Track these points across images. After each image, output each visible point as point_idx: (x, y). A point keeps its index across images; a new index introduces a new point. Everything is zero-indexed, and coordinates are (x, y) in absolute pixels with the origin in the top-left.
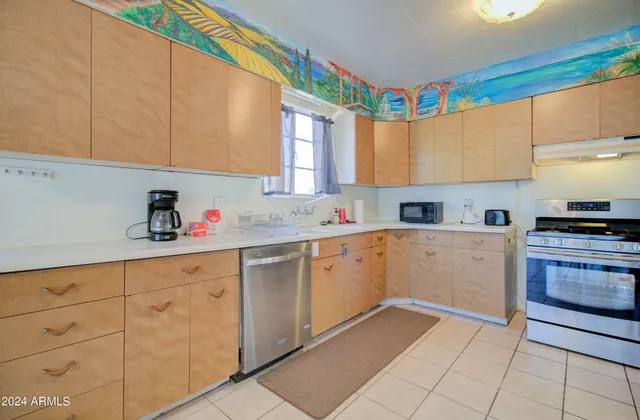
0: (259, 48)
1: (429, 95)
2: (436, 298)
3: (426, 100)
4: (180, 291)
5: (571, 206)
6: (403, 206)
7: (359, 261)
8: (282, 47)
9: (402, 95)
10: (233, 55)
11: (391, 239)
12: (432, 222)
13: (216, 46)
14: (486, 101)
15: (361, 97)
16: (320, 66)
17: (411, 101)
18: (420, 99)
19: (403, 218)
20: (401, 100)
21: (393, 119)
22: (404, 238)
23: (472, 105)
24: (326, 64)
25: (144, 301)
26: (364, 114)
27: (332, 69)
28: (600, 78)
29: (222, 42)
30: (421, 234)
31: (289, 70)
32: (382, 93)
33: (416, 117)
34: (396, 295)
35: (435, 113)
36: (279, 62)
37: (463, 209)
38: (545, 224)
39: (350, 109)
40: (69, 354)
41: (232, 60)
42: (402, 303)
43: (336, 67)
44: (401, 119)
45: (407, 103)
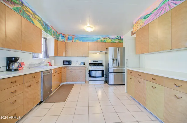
0: (39, 21)
1: (70, 37)
2: (72, 81)
3: (70, 38)
4: (32, 82)
5: (94, 61)
6: (64, 61)
7: (58, 74)
8: (42, 21)
9: (64, 36)
10: (34, 22)
11: (63, 69)
12: (71, 65)
13: (31, 19)
14: (81, 41)
15: (56, 34)
16: (49, 26)
17: (66, 37)
18: (68, 38)
19: (64, 64)
20: (64, 37)
21: (62, 41)
22: (65, 69)
23: (79, 41)
24: (50, 26)
25: (27, 85)
26: (56, 39)
27: (51, 27)
28: (97, 42)
29: (32, 18)
30: (69, 68)
31: (44, 27)
32: (60, 34)
33: (67, 41)
34: (64, 82)
35: (71, 41)
36: (42, 25)
37: (76, 62)
38: (90, 64)
39: (54, 37)
40: (14, 98)
41: (34, 23)
42: (65, 83)
43: (52, 27)
44: (64, 41)
45: (65, 38)
